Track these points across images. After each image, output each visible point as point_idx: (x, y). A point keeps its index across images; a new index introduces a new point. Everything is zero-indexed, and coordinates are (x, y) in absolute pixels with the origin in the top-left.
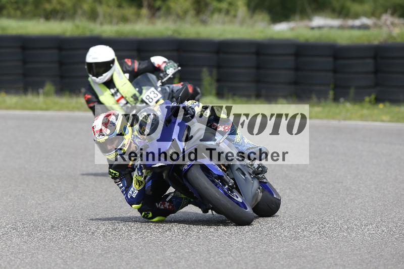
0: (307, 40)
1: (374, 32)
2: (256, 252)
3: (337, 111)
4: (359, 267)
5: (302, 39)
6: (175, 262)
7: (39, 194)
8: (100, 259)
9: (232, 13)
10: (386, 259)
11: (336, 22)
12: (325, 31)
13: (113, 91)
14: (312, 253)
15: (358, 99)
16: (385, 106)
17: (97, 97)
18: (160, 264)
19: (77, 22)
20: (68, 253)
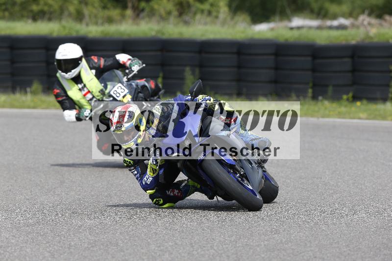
0: (286, 40)
1: (352, 32)
2: (238, 245)
3: (316, 109)
4: (337, 260)
5: (281, 40)
6: (159, 255)
7: (27, 189)
8: (87, 252)
9: (214, 14)
10: (363, 252)
11: (315, 23)
12: (304, 31)
13: (80, 86)
14: (292, 246)
15: (336, 98)
16: (362, 104)
17: (65, 92)
18: (144, 257)
19: (64, 23)
20: (55, 247)
